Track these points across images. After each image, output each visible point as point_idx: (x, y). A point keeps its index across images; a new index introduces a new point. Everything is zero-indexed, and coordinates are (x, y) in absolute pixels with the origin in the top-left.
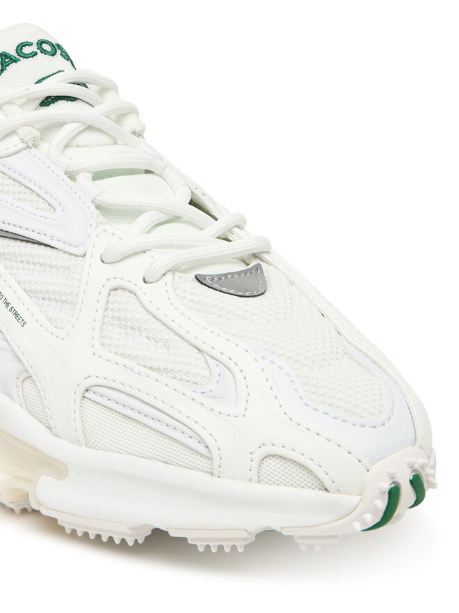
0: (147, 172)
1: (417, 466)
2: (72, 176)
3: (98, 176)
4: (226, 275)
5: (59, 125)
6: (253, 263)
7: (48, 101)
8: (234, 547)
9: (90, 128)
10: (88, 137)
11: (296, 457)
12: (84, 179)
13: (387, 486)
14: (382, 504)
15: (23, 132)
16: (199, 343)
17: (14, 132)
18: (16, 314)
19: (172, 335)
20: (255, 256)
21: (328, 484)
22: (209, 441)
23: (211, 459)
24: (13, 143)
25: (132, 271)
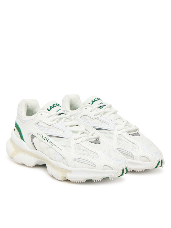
0: (77, 125)
1: (126, 166)
2: (66, 126)
3: (70, 126)
4: (93, 141)
5: (62, 118)
6: (97, 139)
7: (60, 114)
8: (100, 180)
9: (67, 119)
10: (67, 120)
11: (109, 165)
12: (68, 127)
13: (122, 169)
14: (122, 172)
15: (57, 120)
16: (92, 151)
17: (55, 120)
18: (60, 149)
19: (87, 150)
20: (97, 138)
21: (113, 169)
22: (95, 164)
23: (96, 167)
24: (55, 122)
25: (79, 141)
